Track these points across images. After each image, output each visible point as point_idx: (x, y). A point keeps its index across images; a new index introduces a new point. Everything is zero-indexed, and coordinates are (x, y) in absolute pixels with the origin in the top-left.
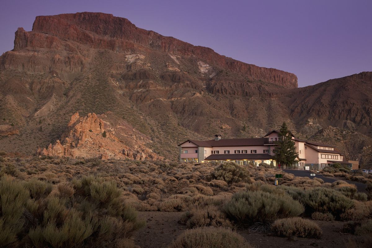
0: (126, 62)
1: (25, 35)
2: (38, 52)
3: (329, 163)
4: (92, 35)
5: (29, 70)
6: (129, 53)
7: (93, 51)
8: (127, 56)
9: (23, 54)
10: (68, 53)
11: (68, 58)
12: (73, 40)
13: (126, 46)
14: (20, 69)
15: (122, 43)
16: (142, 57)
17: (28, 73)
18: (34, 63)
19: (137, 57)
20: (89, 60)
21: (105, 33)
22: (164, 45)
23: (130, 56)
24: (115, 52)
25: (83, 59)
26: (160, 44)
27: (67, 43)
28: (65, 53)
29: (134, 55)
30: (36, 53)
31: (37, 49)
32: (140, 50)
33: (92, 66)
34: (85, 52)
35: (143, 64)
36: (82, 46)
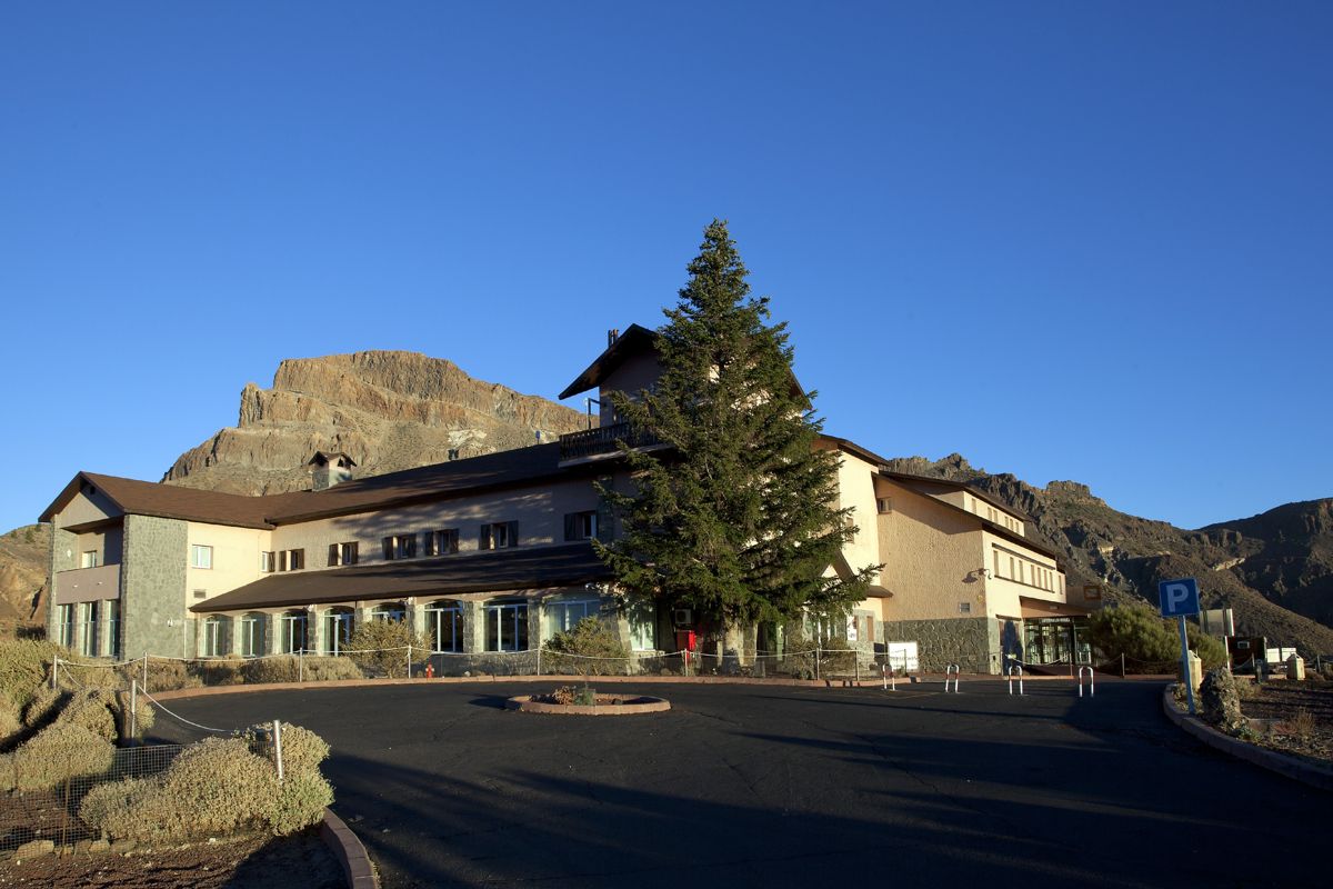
0: (449, 445)
1: (258, 397)
2: (282, 428)
3: (1034, 613)
4: (385, 394)
5: (262, 463)
6: (456, 427)
7: (386, 425)
8: (451, 434)
9: (253, 432)
10: (338, 430)
11: (338, 437)
12: (350, 404)
13: (450, 413)
14: (245, 461)
15: (442, 408)
16: (482, 435)
17: (261, 468)
18: (272, 449)
19: (471, 435)
20: (377, 442)
21: (410, 390)
22: (522, 410)
23: (458, 434)
24: (429, 426)
25: (366, 440)
26: (515, 409)
27: (338, 410)
28: (333, 430)
29: (466, 432)
30: (277, 431)
31: (281, 422)
32: (476, 421)
33: (383, 454)
34: (371, 427)
35: (483, 448)
36: (366, 416)
